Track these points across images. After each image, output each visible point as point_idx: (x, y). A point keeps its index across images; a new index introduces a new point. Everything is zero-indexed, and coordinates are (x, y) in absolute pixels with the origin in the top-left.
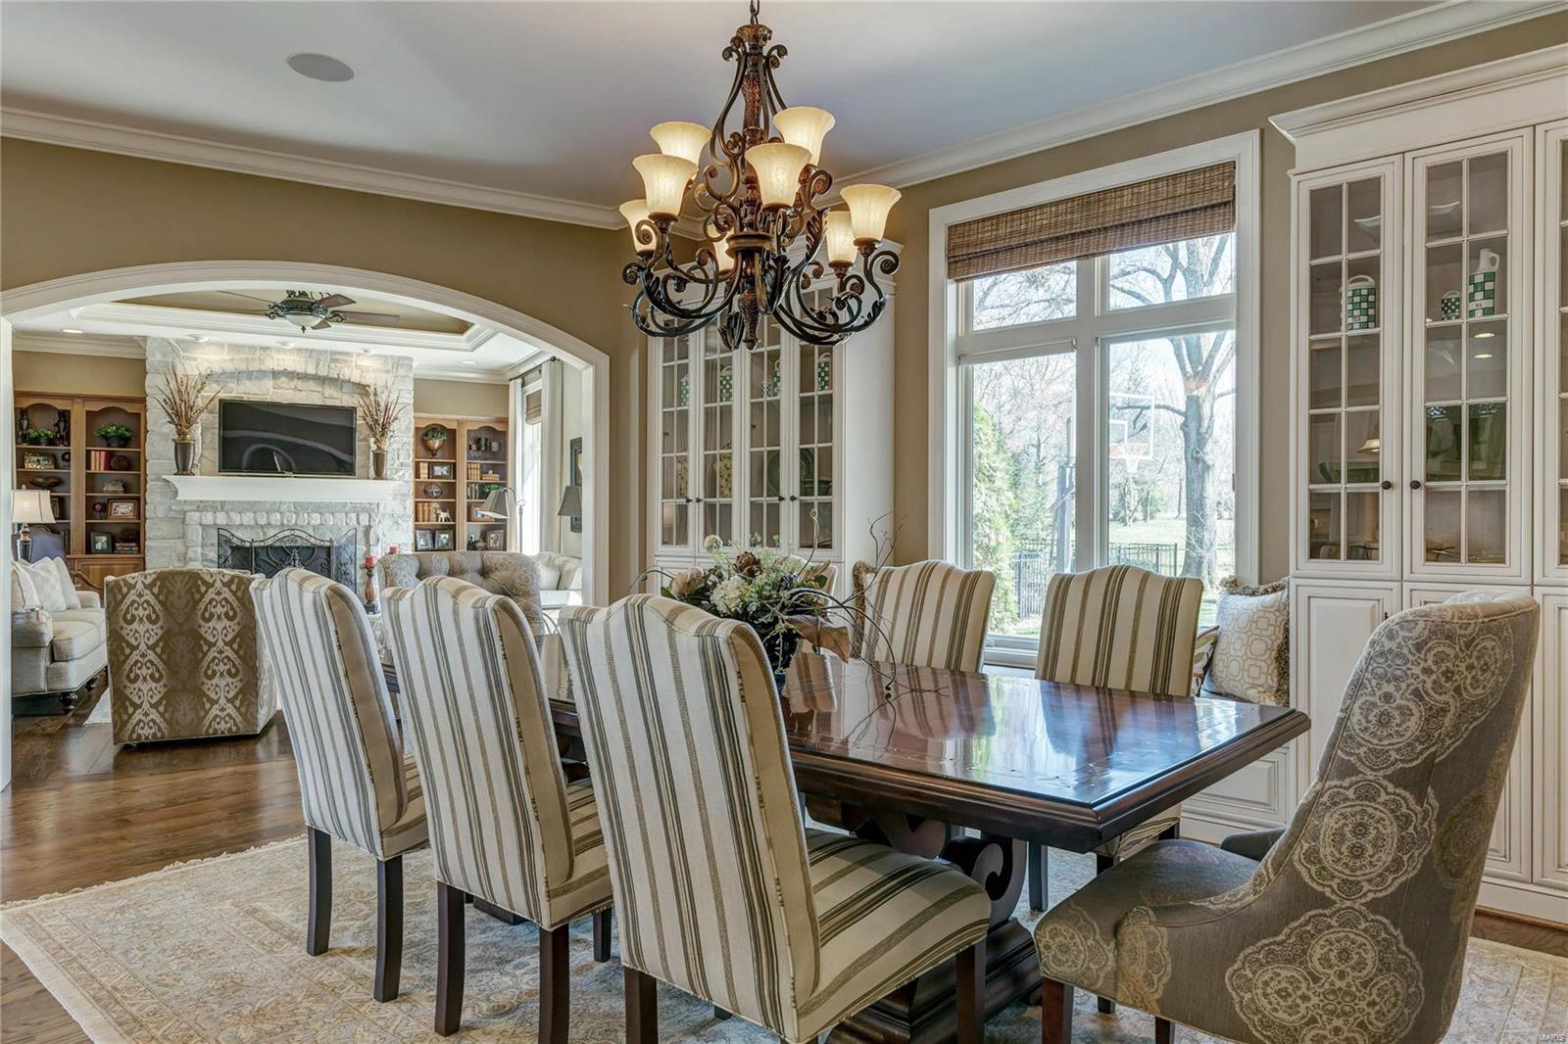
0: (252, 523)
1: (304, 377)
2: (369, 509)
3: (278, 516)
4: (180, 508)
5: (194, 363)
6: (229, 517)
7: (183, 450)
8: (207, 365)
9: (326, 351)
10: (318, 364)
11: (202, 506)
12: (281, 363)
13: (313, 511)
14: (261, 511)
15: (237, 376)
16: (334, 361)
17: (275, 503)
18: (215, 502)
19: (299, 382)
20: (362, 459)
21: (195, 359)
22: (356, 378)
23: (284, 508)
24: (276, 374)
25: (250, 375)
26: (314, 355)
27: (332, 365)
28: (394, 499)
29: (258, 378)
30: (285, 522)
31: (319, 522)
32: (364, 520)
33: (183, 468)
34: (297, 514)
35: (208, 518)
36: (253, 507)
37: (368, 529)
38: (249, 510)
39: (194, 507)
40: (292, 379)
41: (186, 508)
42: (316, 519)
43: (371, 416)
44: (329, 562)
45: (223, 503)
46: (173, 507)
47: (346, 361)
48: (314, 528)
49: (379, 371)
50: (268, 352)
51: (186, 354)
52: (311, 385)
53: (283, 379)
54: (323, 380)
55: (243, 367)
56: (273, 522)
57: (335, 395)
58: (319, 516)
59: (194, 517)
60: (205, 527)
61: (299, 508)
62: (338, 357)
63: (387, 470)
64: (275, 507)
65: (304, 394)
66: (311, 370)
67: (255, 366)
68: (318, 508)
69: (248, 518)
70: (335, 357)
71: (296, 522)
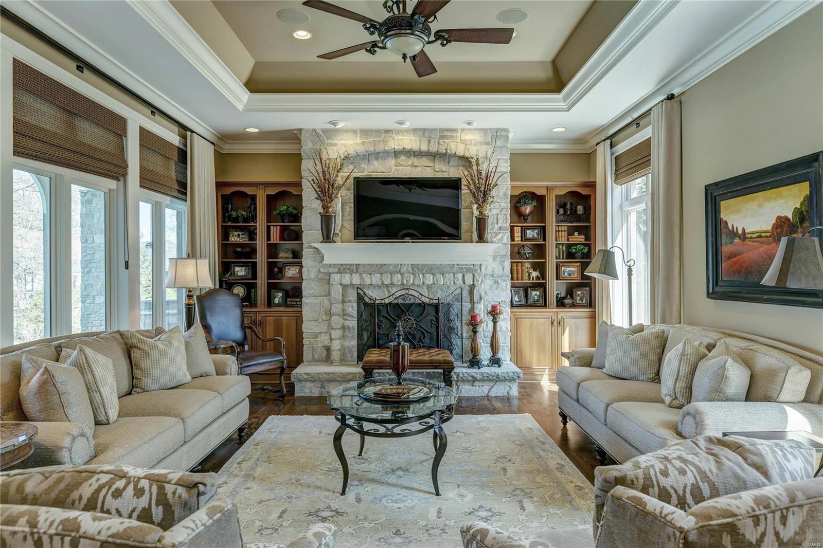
0: (379, 283)
1: (418, 154)
2: (472, 269)
3: (399, 275)
4: (325, 271)
5: (335, 148)
6: (362, 278)
7: (327, 220)
8: (344, 149)
9: (435, 130)
10: (429, 141)
11: (343, 269)
12: (400, 142)
13: (427, 272)
14: (386, 272)
15: (367, 157)
16: (443, 137)
17: (397, 265)
18: (351, 265)
19: (415, 159)
20: (467, 223)
21: (336, 145)
22: (460, 152)
23: (404, 270)
24: (397, 154)
25: (378, 155)
26: (427, 134)
27: (441, 142)
28: (494, 260)
29: (384, 158)
30: (405, 282)
31: (431, 281)
32: (469, 281)
33: (327, 237)
34: (415, 276)
35: (346, 279)
36: (380, 269)
37: (472, 287)
38: (375, 272)
39: (337, 270)
40: (409, 157)
41: (331, 270)
42: (429, 280)
43: (474, 184)
44: (437, 319)
45: (358, 266)
46: (322, 270)
47: (452, 137)
48: (428, 287)
49: (481, 143)
50: (390, 134)
51: (329, 141)
52: (425, 161)
53: (403, 157)
54: (434, 156)
55: (371, 149)
56: (395, 282)
57: (444, 169)
58: (431, 276)
59: (336, 278)
60: (344, 287)
61: (416, 269)
62: (446, 133)
63: (488, 235)
64: (397, 269)
65: (419, 169)
66: (424, 148)
67: (380, 148)
68: (431, 269)
69: (376, 279)
70: (444, 133)
71: (413, 282)
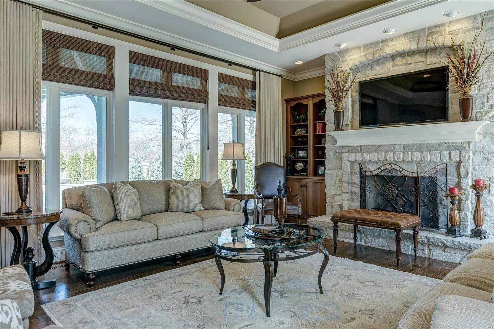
0: (376, 160)
1: (410, 53)
2: (461, 147)
3: (392, 154)
4: (340, 151)
5: (346, 63)
6: (363, 155)
7: (338, 115)
8: (352, 62)
9: (424, 29)
10: (419, 40)
11: (352, 149)
12: (394, 47)
13: (416, 151)
14: (382, 151)
15: (371, 64)
16: (430, 34)
17: (391, 145)
18: (357, 146)
19: (409, 58)
20: (453, 106)
21: (347, 60)
22: (448, 42)
23: (397, 149)
24: (393, 57)
25: (379, 61)
26: (416, 35)
27: (430, 38)
28: (484, 137)
29: (383, 63)
30: (396, 159)
31: (419, 158)
32: (455, 156)
33: (338, 127)
34: (404, 152)
35: (352, 157)
36: (377, 148)
37: (459, 163)
38: (374, 151)
39: (347, 150)
40: (404, 57)
41: (343, 151)
42: (417, 156)
44: (416, 189)
45: (361, 147)
46: (337, 151)
47: (440, 31)
48: (418, 163)
49: (468, 30)
50: (386, 43)
51: (342, 59)
52: (417, 58)
53: (399, 59)
54: (425, 52)
55: (371, 57)
56: (388, 159)
57: (435, 61)
58: (419, 154)
59: (345, 156)
60: (352, 162)
61: (407, 148)
62: (434, 30)
64: (391, 149)
65: (412, 66)
66: (414, 47)
67: (379, 55)
68: (420, 148)
69: (373, 157)
70: (431, 31)
71: (403, 158)
